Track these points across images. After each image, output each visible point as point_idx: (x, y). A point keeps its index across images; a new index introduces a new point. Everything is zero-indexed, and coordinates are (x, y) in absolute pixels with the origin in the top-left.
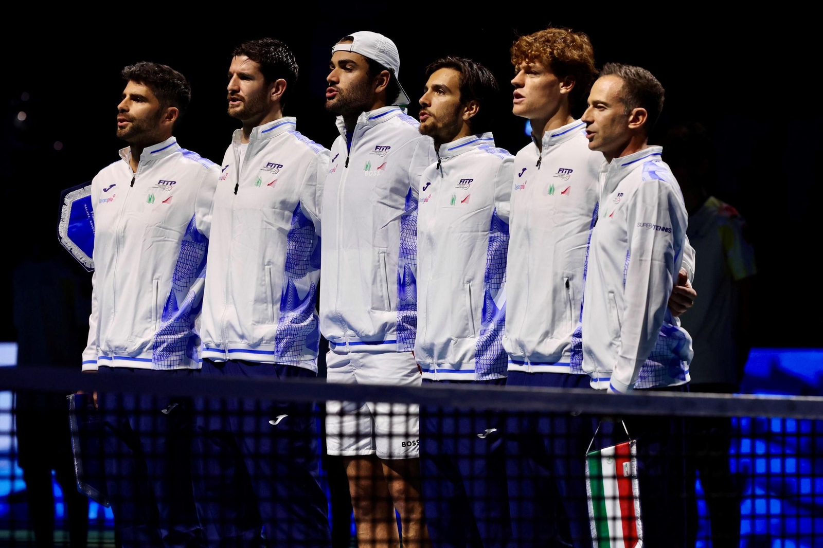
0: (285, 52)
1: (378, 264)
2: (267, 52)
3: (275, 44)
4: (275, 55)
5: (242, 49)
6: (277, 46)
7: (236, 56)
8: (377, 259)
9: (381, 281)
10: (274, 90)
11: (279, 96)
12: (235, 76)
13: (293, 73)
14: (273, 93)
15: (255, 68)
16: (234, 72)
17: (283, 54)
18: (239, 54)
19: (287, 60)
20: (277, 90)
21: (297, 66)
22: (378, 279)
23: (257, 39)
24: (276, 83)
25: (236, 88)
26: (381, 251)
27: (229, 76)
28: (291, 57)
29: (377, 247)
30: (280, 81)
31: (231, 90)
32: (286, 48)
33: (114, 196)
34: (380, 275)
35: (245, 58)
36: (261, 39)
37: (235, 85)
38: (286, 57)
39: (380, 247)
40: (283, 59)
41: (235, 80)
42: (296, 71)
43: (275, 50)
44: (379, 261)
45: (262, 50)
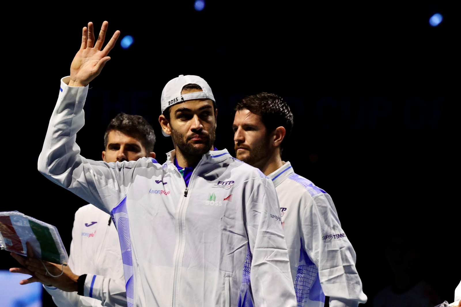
0: (281, 103)
1: (223, 286)
2: (265, 105)
3: (271, 97)
4: (273, 106)
5: (244, 104)
6: (274, 99)
7: (240, 111)
8: (222, 282)
9: (224, 302)
10: (275, 137)
11: (280, 142)
12: (240, 128)
13: (290, 122)
14: (275, 140)
15: (256, 119)
16: (239, 125)
17: (279, 105)
18: (240, 108)
19: (284, 110)
20: (278, 137)
21: (292, 114)
22: (222, 300)
23: (255, 94)
24: (275, 132)
25: (241, 138)
26: (226, 275)
27: (234, 128)
28: (287, 108)
29: (223, 271)
30: (280, 129)
31: (237, 140)
32: (281, 100)
33: (95, 232)
34: (224, 297)
35: (247, 111)
36: (259, 93)
37: (240, 136)
38: (282, 107)
39: (226, 271)
40: (280, 109)
41: (240, 132)
42: (292, 119)
43: (272, 102)
44: (224, 284)
45: (261, 103)
